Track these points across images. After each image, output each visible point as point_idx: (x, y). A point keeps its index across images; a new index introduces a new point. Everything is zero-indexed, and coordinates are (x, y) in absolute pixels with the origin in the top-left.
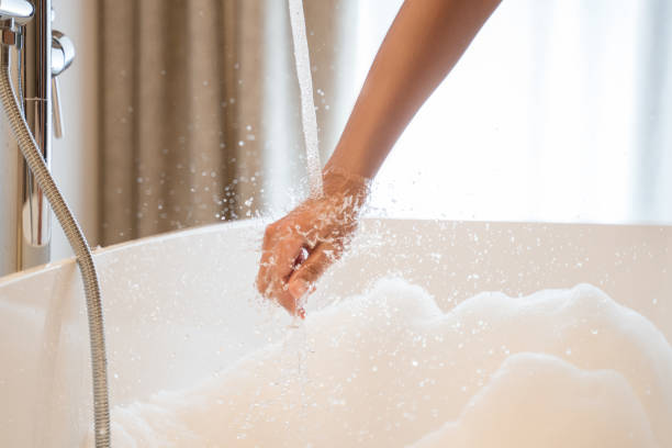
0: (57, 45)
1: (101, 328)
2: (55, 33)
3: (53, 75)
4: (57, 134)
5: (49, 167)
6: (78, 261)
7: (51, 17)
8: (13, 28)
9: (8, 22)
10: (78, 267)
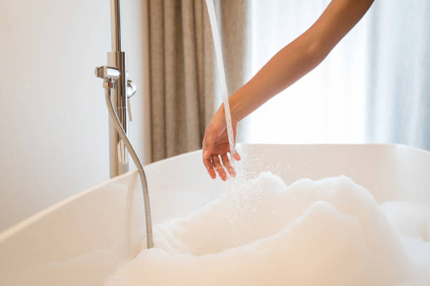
0: (129, 85)
1: (148, 197)
2: (129, 81)
3: (128, 98)
4: (131, 120)
5: (127, 135)
6: (139, 171)
7: (127, 75)
8: (112, 81)
9: (110, 80)
10: (139, 174)
